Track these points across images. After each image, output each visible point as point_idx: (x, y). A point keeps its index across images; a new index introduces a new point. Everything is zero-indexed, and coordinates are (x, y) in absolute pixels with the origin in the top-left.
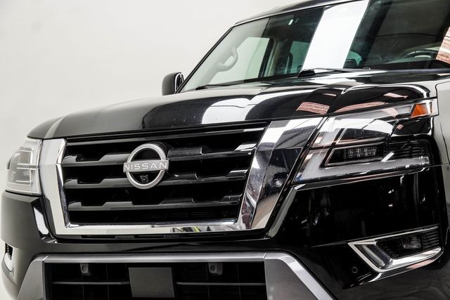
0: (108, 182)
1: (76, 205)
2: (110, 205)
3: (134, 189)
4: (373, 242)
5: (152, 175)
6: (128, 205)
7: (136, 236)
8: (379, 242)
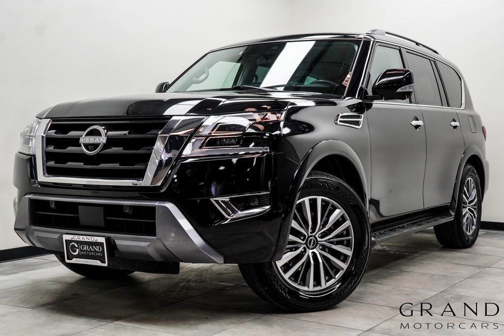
0: (71, 149)
1: (52, 163)
2: (71, 164)
3: (84, 154)
4: (227, 199)
5: (95, 146)
6: (81, 165)
7: (84, 185)
8: (231, 200)
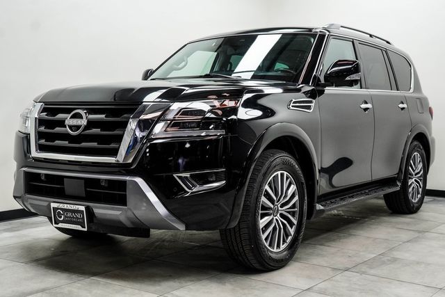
0: (58, 129)
1: (43, 141)
2: (58, 143)
3: (69, 134)
4: (187, 175)
5: (78, 127)
6: (65, 143)
7: (69, 161)
8: (191, 176)
